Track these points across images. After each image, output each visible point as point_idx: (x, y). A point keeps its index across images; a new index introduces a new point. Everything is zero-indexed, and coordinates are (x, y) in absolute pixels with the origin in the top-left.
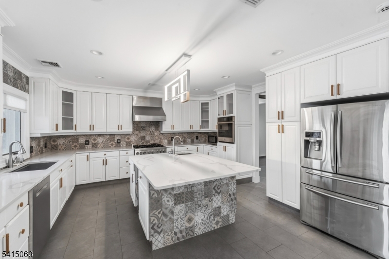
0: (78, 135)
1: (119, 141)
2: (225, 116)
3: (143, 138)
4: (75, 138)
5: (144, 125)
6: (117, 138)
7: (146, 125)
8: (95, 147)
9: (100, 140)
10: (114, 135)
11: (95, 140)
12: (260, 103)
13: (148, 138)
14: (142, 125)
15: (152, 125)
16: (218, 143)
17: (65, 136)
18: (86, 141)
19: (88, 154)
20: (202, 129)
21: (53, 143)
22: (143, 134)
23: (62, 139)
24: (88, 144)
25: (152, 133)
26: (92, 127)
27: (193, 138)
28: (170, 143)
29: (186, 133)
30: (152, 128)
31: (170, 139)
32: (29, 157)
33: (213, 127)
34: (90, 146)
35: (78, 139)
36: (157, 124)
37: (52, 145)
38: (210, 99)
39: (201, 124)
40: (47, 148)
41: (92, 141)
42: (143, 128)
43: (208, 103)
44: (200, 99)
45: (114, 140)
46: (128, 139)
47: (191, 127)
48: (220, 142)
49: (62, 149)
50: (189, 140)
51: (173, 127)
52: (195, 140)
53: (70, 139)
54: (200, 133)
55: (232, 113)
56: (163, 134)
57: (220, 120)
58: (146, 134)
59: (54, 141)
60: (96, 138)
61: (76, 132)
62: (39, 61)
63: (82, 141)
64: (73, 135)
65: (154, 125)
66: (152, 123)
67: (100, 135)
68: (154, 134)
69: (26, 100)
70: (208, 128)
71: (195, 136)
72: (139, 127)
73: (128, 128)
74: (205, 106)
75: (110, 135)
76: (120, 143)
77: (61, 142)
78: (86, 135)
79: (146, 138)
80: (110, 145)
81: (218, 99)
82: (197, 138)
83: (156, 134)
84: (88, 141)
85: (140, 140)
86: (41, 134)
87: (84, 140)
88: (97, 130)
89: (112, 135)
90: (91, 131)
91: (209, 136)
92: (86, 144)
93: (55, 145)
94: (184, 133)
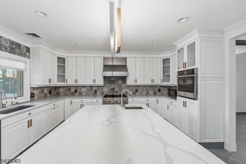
0: (71, 86)
1: (96, 91)
2: (185, 69)
3: (113, 89)
4: (69, 88)
5: (114, 79)
6: (94, 89)
7: (115, 79)
8: (81, 94)
9: (83, 90)
10: (92, 86)
11: (80, 90)
12: (237, 53)
13: (116, 90)
14: (112, 79)
15: (120, 79)
16: (178, 97)
17: (64, 86)
18: (75, 90)
19: (72, 100)
20: (163, 83)
21: (57, 91)
22: (113, 86)
23: (62, 89)
24: (76, 92)
25: (120, 86)
26: (76, 81)
27: (155, 90)
28: (134, 94)
29: (149, 86)
30: (120, 82)
31: (135, 91)
32: (30, 100)
33: (173, 81)
34: (77, 94)
35: (70, 88)
36: (124, 79)
37: (57, 92)
38: (171, 54)
39: (162, 78)
40: (52, 94)
41: (79, 90)
42: (113, 82)
43: (169, 59)
44: (162, 56)
45: (93, 90)
46: (102, 89)
47: (153, 81)
48: (179, 96)
49: (62, 95)
50: (152, 92)
51: (136, 81)
52: (157, 92)
53: (66, 88)
54: (163, 86)
55: (195, 65)
56: (128, 86)
57: (180, 73)
58: (115, 87)
59: (58, 90)
60: (81, 88)
61: (67, 84)
62: (24, 33)
63: (73, 90)
64: (68, 86)
65: (121, 79)
66: (120, 78)
67: (83, 87)
68: (121, 87)
69: (26, 63)
70: (169, 82)
71: (157, 89)
72: (109, 81)
73: (100, 82)
74: (166, 61)
75: (90, 86)
76: (96, 92)
77: (61, 90)
78: (75, 86)
79: (115, 89)
80: (90, 94)
81: (178, 52)
82: (159, 90)
83: (123, 86)
84: (76, 90)
85: (111, 91)
86: (37, 85)
87: (74, 90)
88: (80, 83)
89: (91, 87)
90: (76, 84)
91: (169, 90)
92: (75, 92)
93: (58, 92)
94: (147, 86)
